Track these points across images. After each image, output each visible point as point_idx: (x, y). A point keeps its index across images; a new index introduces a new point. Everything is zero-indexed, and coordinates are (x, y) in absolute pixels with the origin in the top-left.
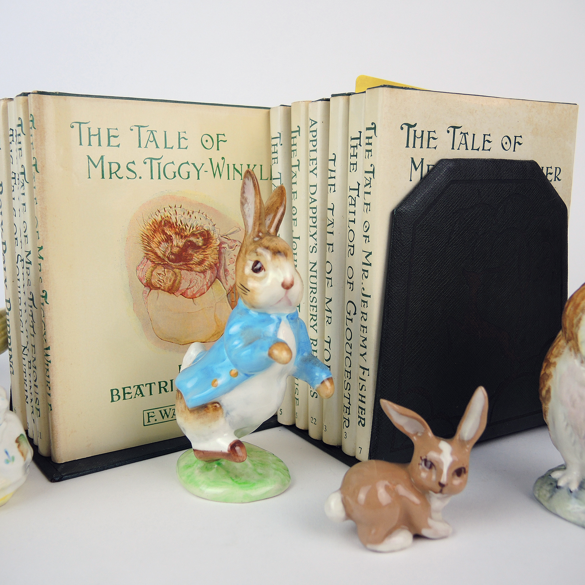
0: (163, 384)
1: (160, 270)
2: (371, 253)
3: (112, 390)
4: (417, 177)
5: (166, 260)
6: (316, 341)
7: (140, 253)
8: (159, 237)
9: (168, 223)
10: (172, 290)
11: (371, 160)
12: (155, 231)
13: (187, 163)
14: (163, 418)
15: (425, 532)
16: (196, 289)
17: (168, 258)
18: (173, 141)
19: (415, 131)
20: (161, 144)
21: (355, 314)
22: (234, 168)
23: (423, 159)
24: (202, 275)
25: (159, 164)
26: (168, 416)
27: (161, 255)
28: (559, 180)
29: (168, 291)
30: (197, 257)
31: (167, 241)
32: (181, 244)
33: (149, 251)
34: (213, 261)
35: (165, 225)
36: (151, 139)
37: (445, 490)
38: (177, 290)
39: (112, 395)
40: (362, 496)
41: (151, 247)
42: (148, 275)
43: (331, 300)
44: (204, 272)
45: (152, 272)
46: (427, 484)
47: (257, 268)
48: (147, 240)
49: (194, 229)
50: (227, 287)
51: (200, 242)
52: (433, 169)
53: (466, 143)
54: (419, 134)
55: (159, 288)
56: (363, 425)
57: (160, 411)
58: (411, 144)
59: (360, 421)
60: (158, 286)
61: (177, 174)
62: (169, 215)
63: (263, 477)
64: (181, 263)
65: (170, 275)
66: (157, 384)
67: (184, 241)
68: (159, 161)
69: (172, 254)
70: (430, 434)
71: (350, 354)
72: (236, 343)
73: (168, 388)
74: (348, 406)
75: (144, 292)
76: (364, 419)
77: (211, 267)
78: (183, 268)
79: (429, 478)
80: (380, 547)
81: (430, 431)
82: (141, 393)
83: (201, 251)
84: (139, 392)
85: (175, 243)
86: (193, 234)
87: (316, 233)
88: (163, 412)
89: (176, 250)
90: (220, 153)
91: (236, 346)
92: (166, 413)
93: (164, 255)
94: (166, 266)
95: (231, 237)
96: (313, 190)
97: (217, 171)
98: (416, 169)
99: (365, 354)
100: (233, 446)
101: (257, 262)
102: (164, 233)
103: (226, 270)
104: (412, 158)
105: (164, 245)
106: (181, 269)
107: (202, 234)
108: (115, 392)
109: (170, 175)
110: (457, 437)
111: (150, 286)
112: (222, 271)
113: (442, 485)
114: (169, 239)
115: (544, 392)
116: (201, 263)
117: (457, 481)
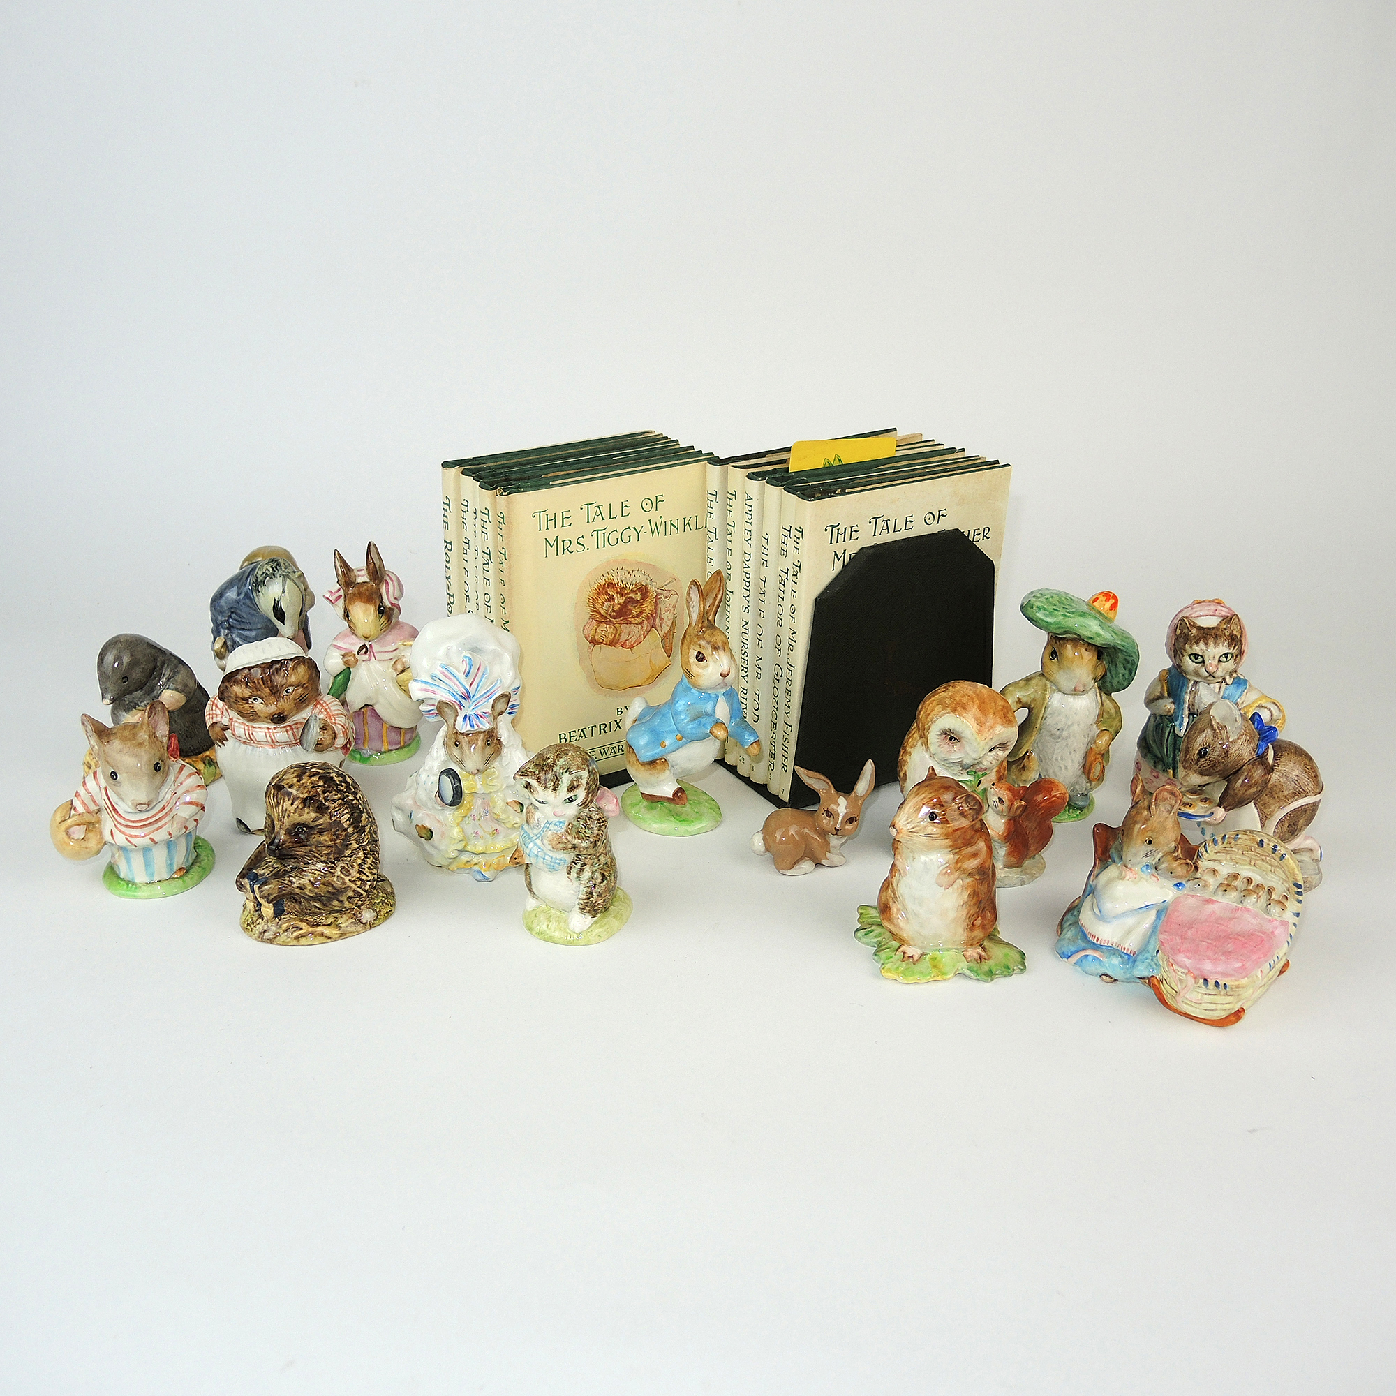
0: (603, 726)
1: (603, 627)
2: (796, 633)
3: (560, 735)
4: (839, 566)
5: (609, 617)
6: (746, 690)
7: (587, 614)
8: (603, 598)
9: (611, 585)
10: (612, 644)
11: (798, 557)
12: (599, 594)
13: (629, 528)
14: (602, 755)
15: (823, 862)
16: (634, 639)
17: (610, 615)
18: (616, 511)
19: (838, 530)
20: (606, 516)
21: (781, 676)
22: (671, 524)
23: (845, 551)
24: (640, 626)
25: (604, 534)
26: (606, 754)
27: (604, 614)
28: (987, 538)
29: (609, 645)
30: (635, 611)
31: (609, 601)
32: (621, 602)
33: (594, 611)
34: (650, 612)
35: (608, 587)
36: (598, 513)
37: (839, 833)
38: (618, 642)
39: (560, 739)
40: (778, 836)
41: (595, 608)
42: (593, 633)
43: (760, 659)
44: (641, 623)
45: (596, 630)
46: (827, 828)
47: (700, 658)
48: (592, 602)
49: (634, 586)
50: (662, 634)
51: (638, 596)
52: (854, 557)
53: (888, 528)
54: (841, 531)
55: (602, 643)
56: (786, 771)
57: (600, 750)
58: (834, 540)
59: (783, 767)
60: (601, 641)
61: (619, 540)
62: (612, 578)
63: (699, 816)
64: (621, 618)
65: (611, 630)
66: (598, 726)
67: (624, 598)
68: (604, 532)
69: (614, 611)
70: (833, 791)
71: (777, 709)
72: (683, 717)
73: (607, 729)
74: (774, 752)
75: (589, 648)
76: (786, 766)
77: (647, 618)
78: (622, 622)
79: (828, 824)
80: (789, 872)
81: (833, 789)
82: (584, 735)
83: (639, 604)
84: (582, 735)
85: (616, 602)
86: (632, 591)
87: (748, 596)
88: (602, 751)
89: (617, 607)
90: (659, 513)
91: (683, 720)
92: (605, 751)
93: (607, 613)
94: (608, 623)
95: (666, 588)
96: (747, 557)
97: (655, 530)
98: (839, 559)
99: (789, 713)
100: (676, 793)
101: (699, 653)
102: (607, 594)
103: (661, 619)
104: (835, 552)
105: (607, 604)
106: (621, 624)
107: (640, 590)
108: (563, 736)
109: (613, 541)
110: (853, 794)
111: (594, 642)
112: (657, 620)
113: (837, 830)
114: (611, 598)
115: (901, 774)
116: (638, 616)
117: (849, 827)
